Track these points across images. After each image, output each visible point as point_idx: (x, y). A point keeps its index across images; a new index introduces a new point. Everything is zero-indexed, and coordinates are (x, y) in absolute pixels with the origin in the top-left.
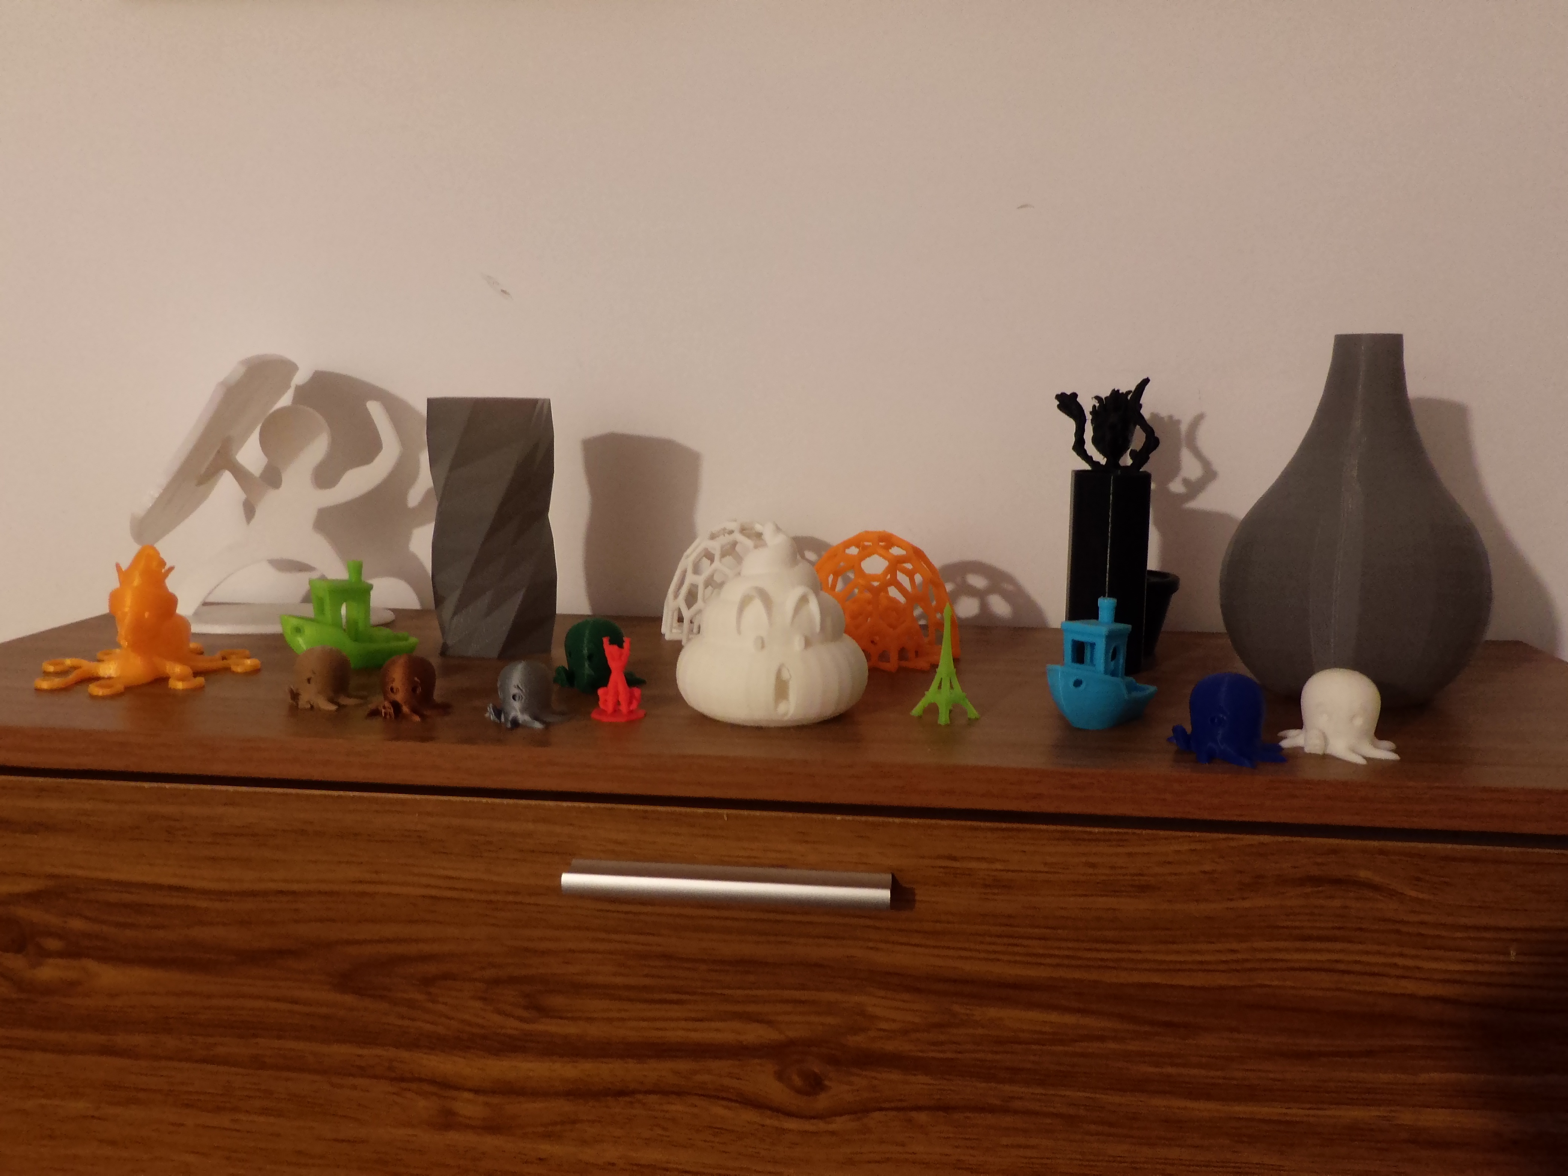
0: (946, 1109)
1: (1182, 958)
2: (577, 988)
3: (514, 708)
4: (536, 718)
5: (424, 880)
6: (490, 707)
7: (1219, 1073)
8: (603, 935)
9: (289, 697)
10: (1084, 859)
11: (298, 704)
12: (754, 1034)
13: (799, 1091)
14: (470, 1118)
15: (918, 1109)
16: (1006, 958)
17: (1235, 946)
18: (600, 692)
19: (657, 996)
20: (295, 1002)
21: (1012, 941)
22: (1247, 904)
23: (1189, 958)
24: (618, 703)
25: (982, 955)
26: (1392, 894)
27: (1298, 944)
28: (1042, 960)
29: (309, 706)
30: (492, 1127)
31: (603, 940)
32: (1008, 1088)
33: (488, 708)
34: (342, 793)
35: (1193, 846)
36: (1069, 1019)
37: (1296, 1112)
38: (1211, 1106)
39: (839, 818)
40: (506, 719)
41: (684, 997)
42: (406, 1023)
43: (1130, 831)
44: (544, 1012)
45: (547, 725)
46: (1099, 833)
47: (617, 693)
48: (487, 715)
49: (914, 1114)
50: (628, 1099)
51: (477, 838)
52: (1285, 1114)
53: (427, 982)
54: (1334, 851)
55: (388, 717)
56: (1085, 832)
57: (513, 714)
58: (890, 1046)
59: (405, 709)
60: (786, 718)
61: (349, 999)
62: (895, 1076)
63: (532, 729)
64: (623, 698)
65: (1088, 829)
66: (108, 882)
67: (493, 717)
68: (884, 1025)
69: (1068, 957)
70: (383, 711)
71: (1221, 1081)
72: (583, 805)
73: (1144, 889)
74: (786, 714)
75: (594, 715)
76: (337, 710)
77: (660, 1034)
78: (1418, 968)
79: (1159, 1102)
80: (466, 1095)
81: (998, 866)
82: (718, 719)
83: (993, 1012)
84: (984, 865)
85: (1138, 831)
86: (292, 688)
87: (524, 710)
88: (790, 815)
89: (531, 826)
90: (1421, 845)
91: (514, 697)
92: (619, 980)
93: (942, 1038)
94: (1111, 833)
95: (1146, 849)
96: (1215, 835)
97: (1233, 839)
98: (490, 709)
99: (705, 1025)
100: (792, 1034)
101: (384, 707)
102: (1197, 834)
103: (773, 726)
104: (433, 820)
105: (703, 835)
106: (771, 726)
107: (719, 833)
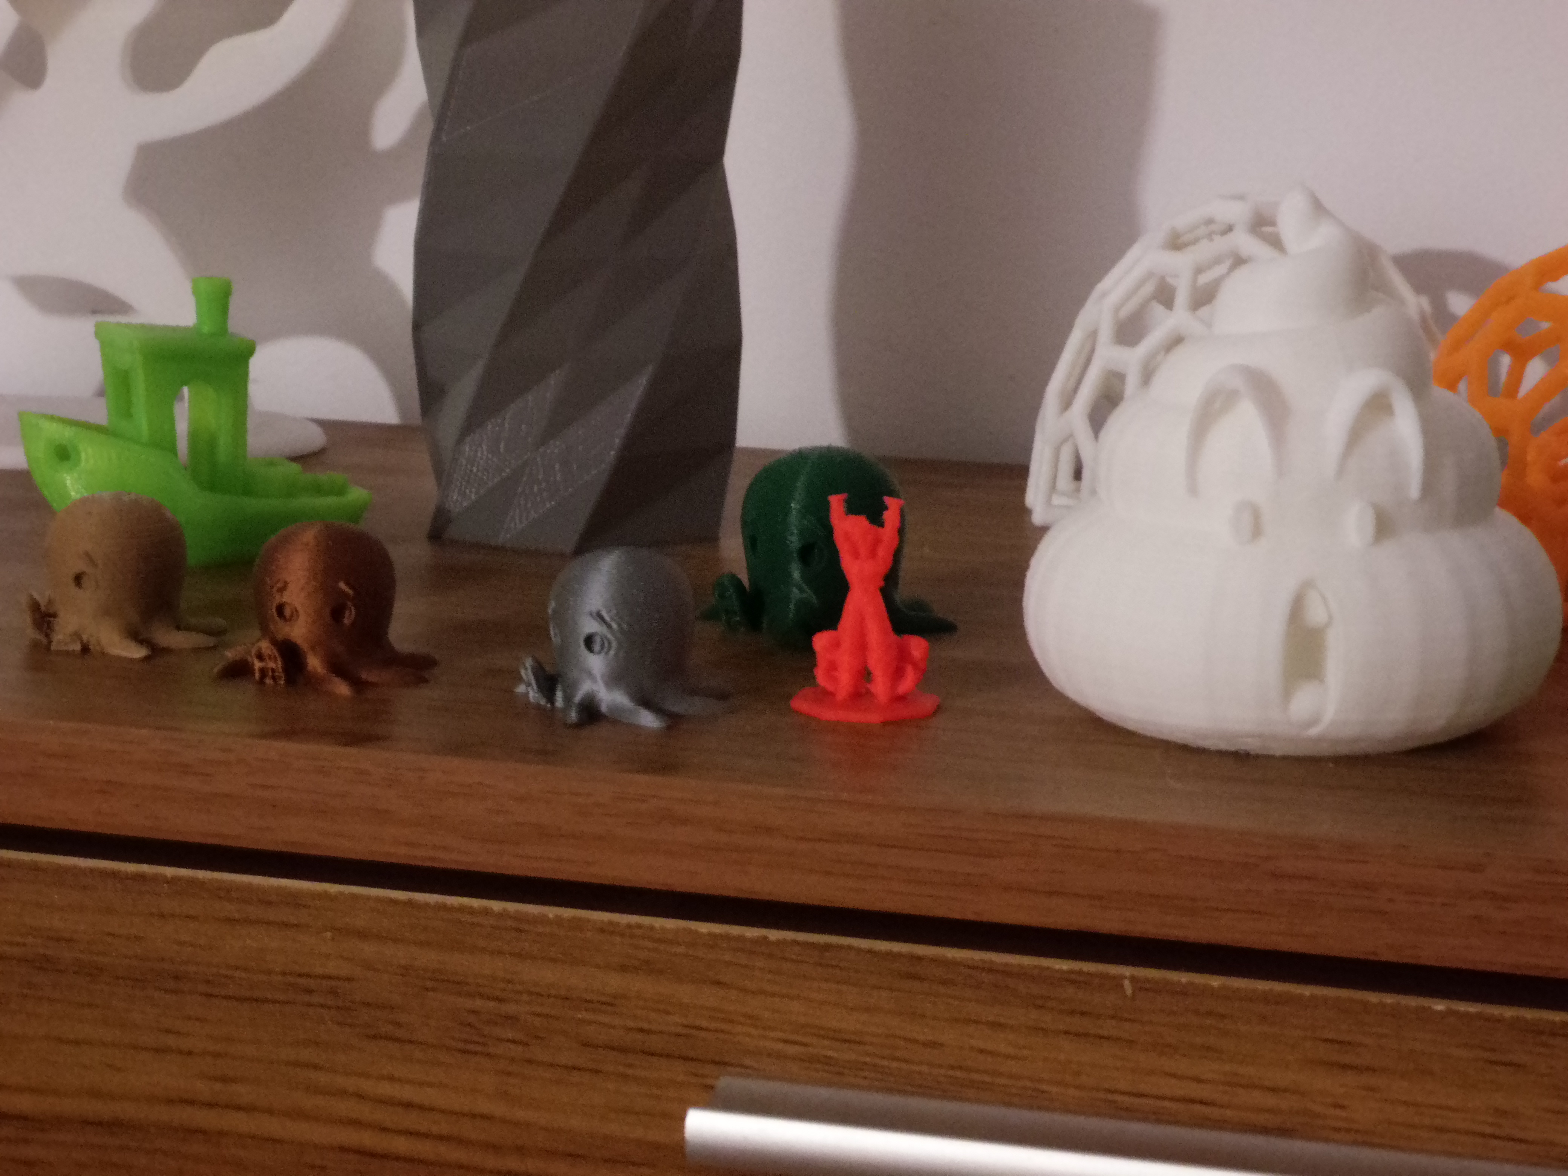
3: (590, 675)
4: (645, 702)
5: (342, 1107)
6: (526, 669)
9: (28, 619)
11: (50, 642)
18: (821, 641)
24: (864, 674)
29: (77, 647)
33: (523, 672)
34: (145, 868)
39: (1440, 1006)
40: (568, 699)
45: (674, 721)
47: (862, 647)
48: (521, 689)
51: (478, 1003)
55: (269, 681)
57: (585, 688)
59: (314, 663)
60: (1314, 731)
63: (636, 729)
64: (877, 661)
67: (534, 695)
70: (258, 665)
72: (752, 932)
74: (1314, 721)
75: (800, 704)
76: (146, 659)
82: (1131, 726)
86: (36, 596)
87: (615, 679)
88: (1307, 991)
89: (614, 982)
91: (589, 641)
98: (527, 674)
101: (260, 657)
103: (1279, 753)
104: (369, 949)
105: (1067, 1033)
106: (1271, 753)
107: (1109, 1028)
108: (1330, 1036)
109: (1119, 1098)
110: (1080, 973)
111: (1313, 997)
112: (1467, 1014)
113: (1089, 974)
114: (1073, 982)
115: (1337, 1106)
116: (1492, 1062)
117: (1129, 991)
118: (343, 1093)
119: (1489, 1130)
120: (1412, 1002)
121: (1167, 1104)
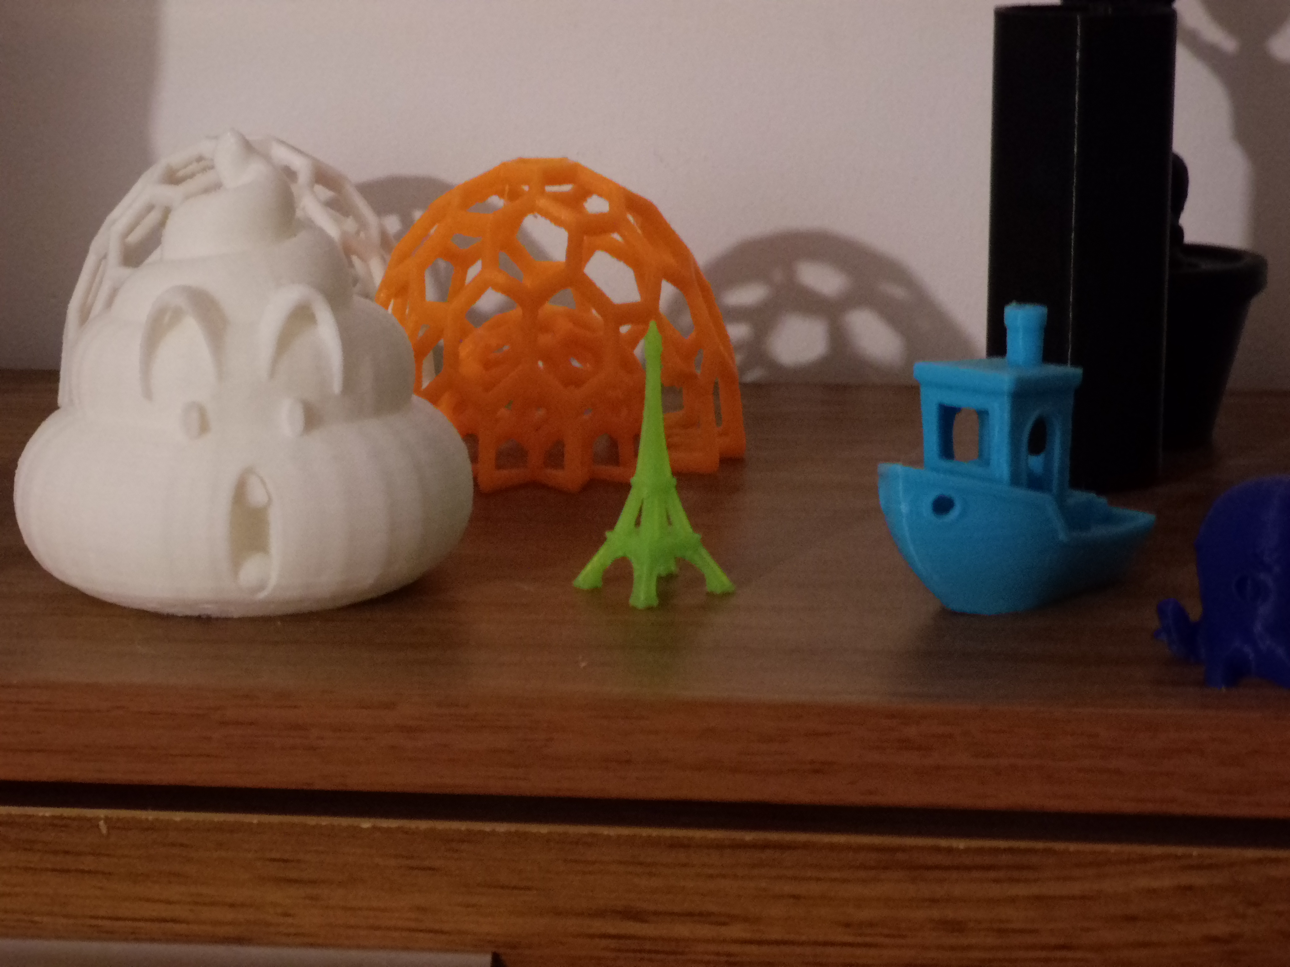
10: (935, 913)
35: (1186, 879)
39: (366, 824)
43: (1040, 845)
46: (967, 851)
56: (938, 849)
60: (262, 595)
65: (944, 843)
74: (261, 587)
81: (736, 931)
82: (107, 598)
84: (705, 931)
85: (1059, 846)
88: (254, 819)
94: (996, 851)
95: (1076, 888)
96: (1235, 853)
97: (1276, 861)
102: (1195, 851)
103: (236, 615)
105: (54, 870)
106: (230, 615)
107: (88, 863)
108: (278, 856)
109: (100, 922)
110: (61, 818)
111: (259, 824)
112: (388, 830)
113: (69, 818)
114: (54, 826)
115: (286, 915)
116: (412, 868)
117: (104, 830)
119: (413, 925)
120: (344, 822)
121: (141, 924)
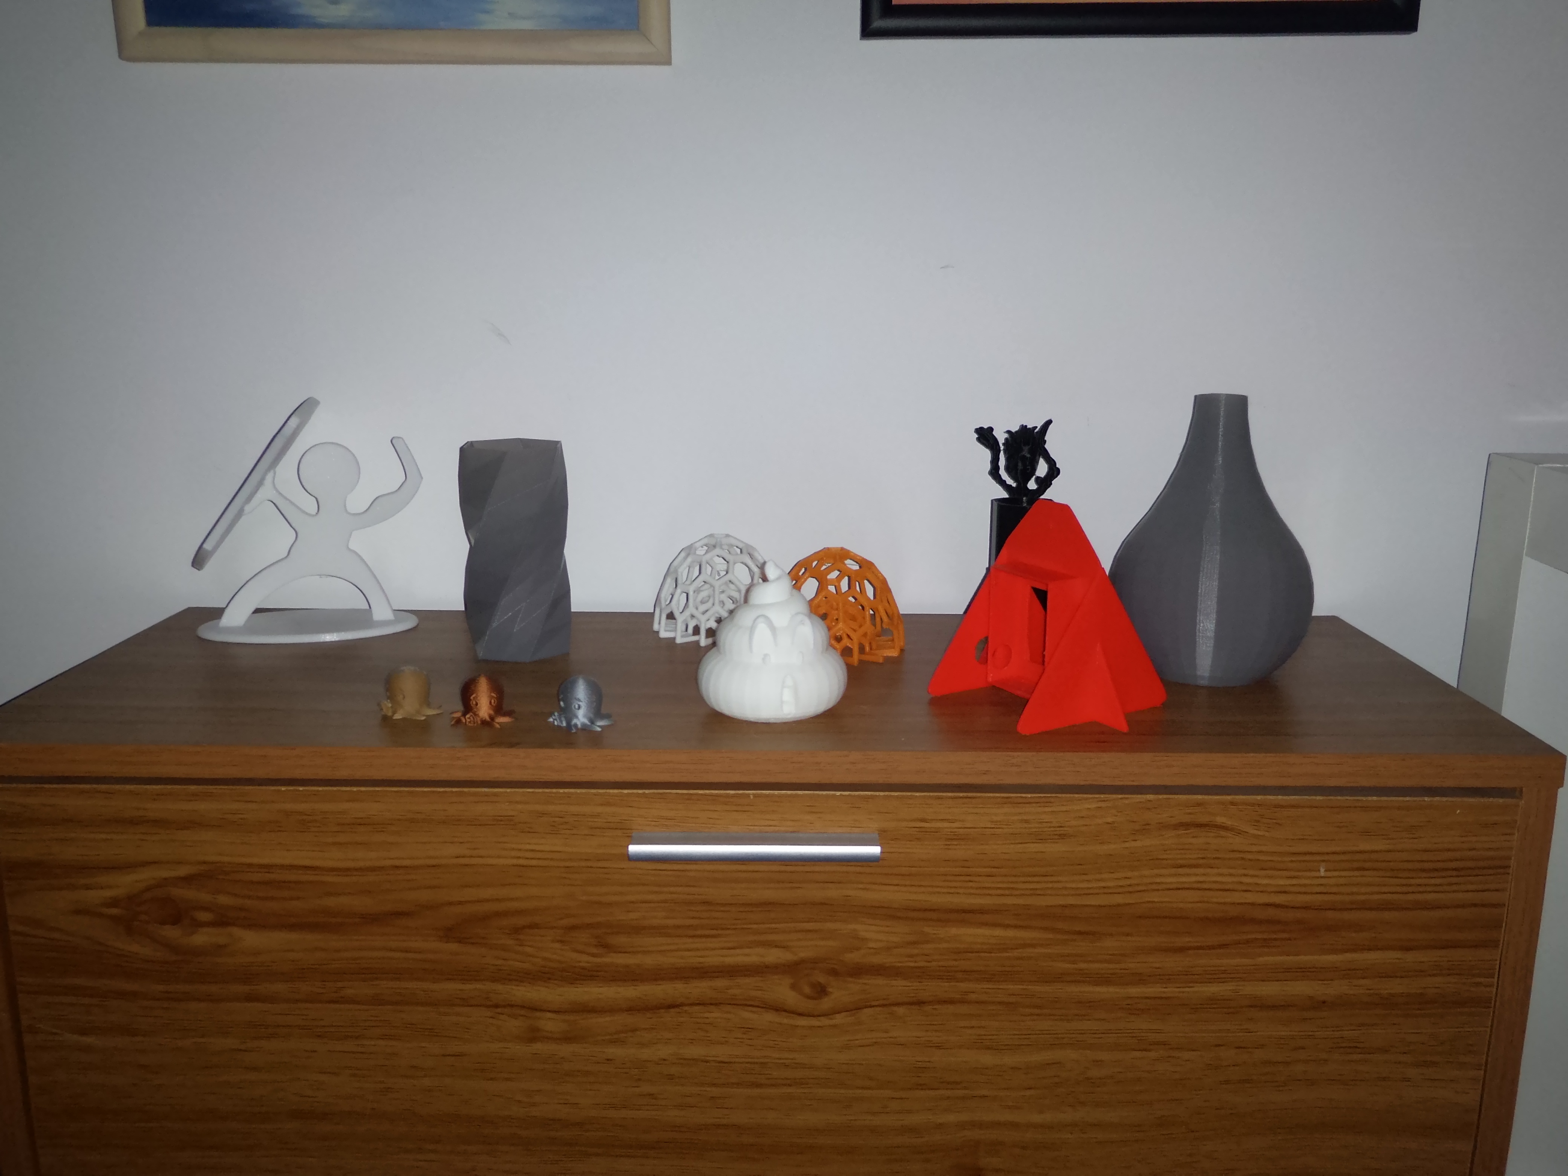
0: (920, 1003)
1: (1090, 886)
2: (638, 930)
3: (576, 716)
4: (594, 723)
5: (513, 853)
7: (1117, 966)
8: (656, 889)
10: (1020, 817)
12: (773, 956)
13: (809, 997)
14: (551, 1032)
15: (898, 1004)
16: (961, 891)
17: (1129, 874)
19: (699, 932)
20: (407, 951)
21: (968, 878)
22: (1138, 844)
23: (1095, 885)
25: (945, 890)
26: (1240, 833)
27: (1173, 871)
28: (990, 892)
30: (567, 1038)
31: (656, 892)
32: (963, 986)
36: (1010, 933)
37: (1170, 990)
38: (1112, 989)
41: (720, 932)
42: (500, 962)
44: (608, 948)
46: (1031, 797)
49: (895, 1008)
50: (677, 1010)
51: (556, 819)
52: (1164, 992)
53: (517, 930)
54: (1199, 804)
57: (574, 721)
58: (876, 960)
61: (454, 946)
62: (880, 981)
66: (250, 865)
68: (872, 945)
69: (1008, 888)
71: (1118, 971)
73: (1062, 836)
77: (701, 960)
78: (1257, 884)
79: (1074, 989)
80: (549, 1015)
81: (957, 824)
83: (954, 931)
84: (946, 825)
88: (801, 793)
89: (599, 809)
90: (1259, 797)
91: (577, 708)
92: (670, 922)
93: (916, 951)
95: (1064, 808)
97: (1127, 798)
99: (738, 951)
100: (803, 955)
104: (520, 807)
105: (734, 811)
107: (746, 808)
110: (738, 794)
112: (845, 795)
116: (853, 807)
117: (751, 797)
118: (513, 849)
119: (853, 825)
120: (830, 792)
121: (762, 827)
